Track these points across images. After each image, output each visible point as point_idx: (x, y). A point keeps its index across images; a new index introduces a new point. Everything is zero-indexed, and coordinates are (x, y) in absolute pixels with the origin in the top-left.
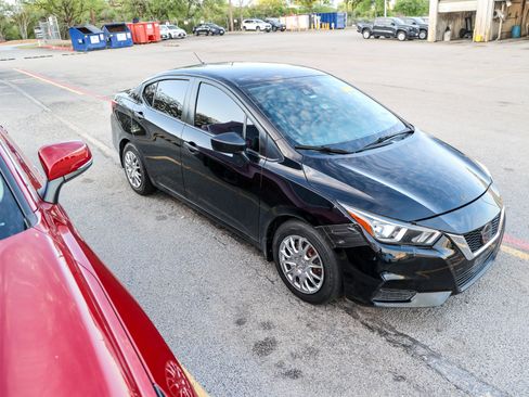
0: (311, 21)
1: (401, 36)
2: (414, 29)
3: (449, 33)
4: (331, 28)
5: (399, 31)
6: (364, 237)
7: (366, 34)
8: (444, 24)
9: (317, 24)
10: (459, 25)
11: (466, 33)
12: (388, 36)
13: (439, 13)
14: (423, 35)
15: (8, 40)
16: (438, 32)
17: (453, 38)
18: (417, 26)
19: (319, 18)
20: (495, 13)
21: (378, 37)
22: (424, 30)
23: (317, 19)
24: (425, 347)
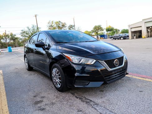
0: (98, 37)
1: (122, 38)
2: (125, 36)
3: (135, 36)
4: (103, 39)
5: (121, 37)
6: (69, 62)
7: (112, 39)
8: (133, 34)
9: (99, 38)
10: (138, 34)
11: (140, 36)
12: (118, 39)
13: (131, 32)
14: (128, 38)
15: (19, 47)
16: (132, 37)
17: (137, 38)
18: (126, 36)
19: (100, 36)
20: (147, 30)
21: (115, 39)
22: (128, 36)
23: (99, 36)
24: (94, 102)
